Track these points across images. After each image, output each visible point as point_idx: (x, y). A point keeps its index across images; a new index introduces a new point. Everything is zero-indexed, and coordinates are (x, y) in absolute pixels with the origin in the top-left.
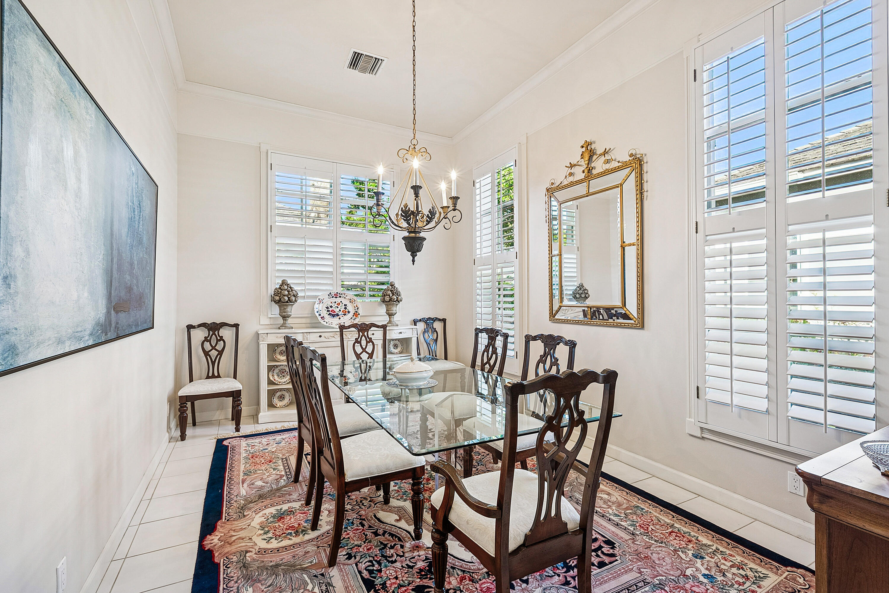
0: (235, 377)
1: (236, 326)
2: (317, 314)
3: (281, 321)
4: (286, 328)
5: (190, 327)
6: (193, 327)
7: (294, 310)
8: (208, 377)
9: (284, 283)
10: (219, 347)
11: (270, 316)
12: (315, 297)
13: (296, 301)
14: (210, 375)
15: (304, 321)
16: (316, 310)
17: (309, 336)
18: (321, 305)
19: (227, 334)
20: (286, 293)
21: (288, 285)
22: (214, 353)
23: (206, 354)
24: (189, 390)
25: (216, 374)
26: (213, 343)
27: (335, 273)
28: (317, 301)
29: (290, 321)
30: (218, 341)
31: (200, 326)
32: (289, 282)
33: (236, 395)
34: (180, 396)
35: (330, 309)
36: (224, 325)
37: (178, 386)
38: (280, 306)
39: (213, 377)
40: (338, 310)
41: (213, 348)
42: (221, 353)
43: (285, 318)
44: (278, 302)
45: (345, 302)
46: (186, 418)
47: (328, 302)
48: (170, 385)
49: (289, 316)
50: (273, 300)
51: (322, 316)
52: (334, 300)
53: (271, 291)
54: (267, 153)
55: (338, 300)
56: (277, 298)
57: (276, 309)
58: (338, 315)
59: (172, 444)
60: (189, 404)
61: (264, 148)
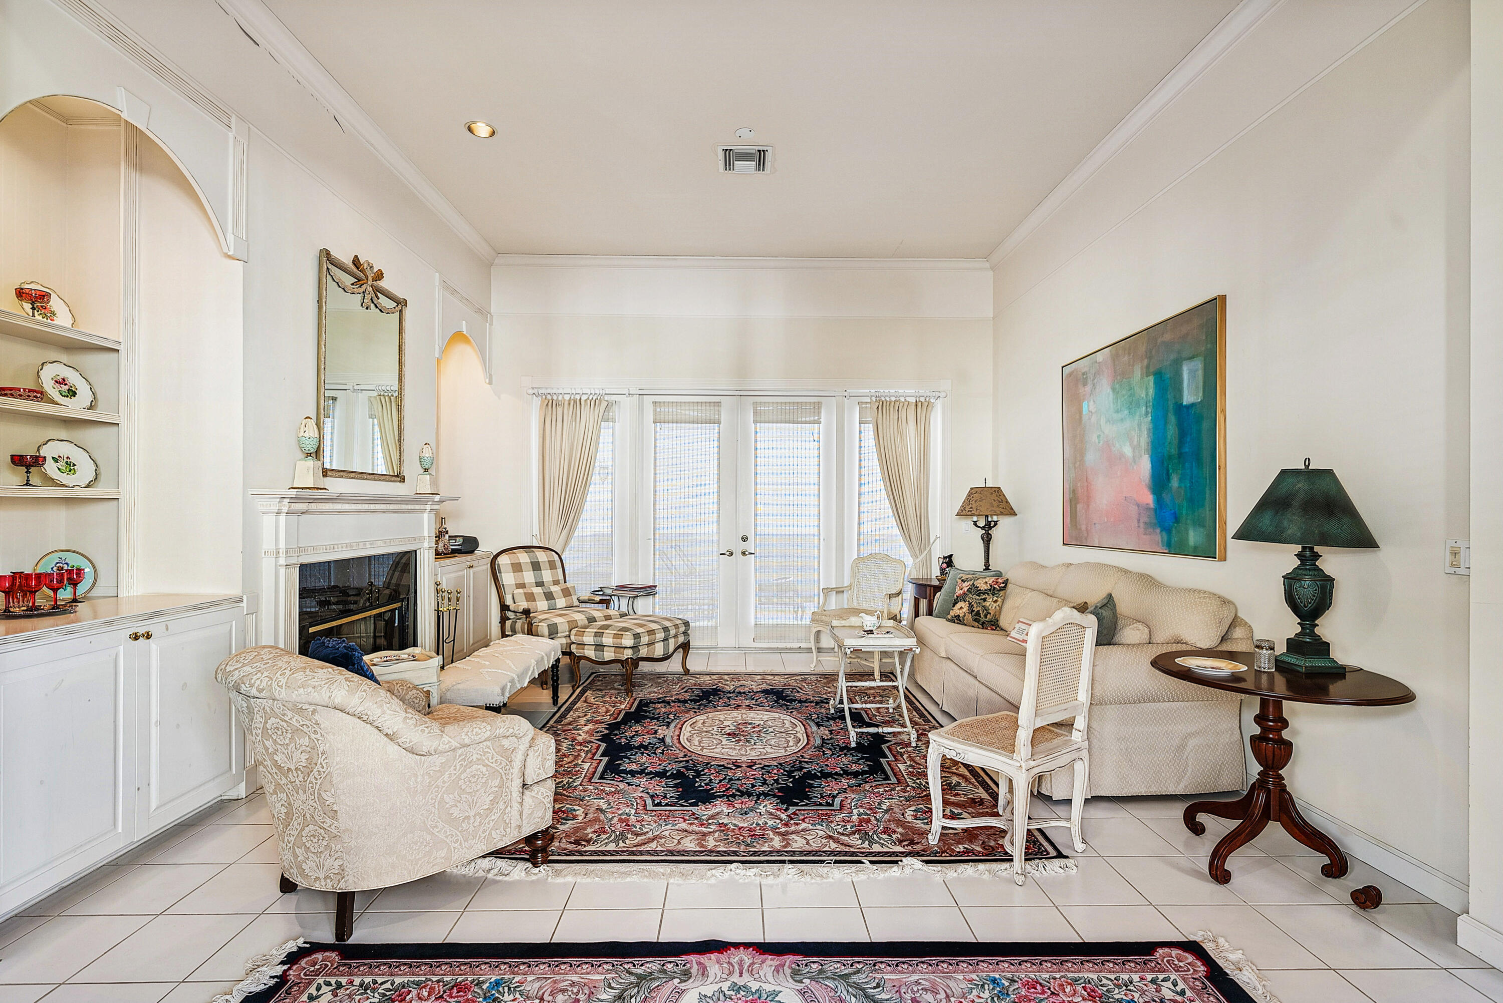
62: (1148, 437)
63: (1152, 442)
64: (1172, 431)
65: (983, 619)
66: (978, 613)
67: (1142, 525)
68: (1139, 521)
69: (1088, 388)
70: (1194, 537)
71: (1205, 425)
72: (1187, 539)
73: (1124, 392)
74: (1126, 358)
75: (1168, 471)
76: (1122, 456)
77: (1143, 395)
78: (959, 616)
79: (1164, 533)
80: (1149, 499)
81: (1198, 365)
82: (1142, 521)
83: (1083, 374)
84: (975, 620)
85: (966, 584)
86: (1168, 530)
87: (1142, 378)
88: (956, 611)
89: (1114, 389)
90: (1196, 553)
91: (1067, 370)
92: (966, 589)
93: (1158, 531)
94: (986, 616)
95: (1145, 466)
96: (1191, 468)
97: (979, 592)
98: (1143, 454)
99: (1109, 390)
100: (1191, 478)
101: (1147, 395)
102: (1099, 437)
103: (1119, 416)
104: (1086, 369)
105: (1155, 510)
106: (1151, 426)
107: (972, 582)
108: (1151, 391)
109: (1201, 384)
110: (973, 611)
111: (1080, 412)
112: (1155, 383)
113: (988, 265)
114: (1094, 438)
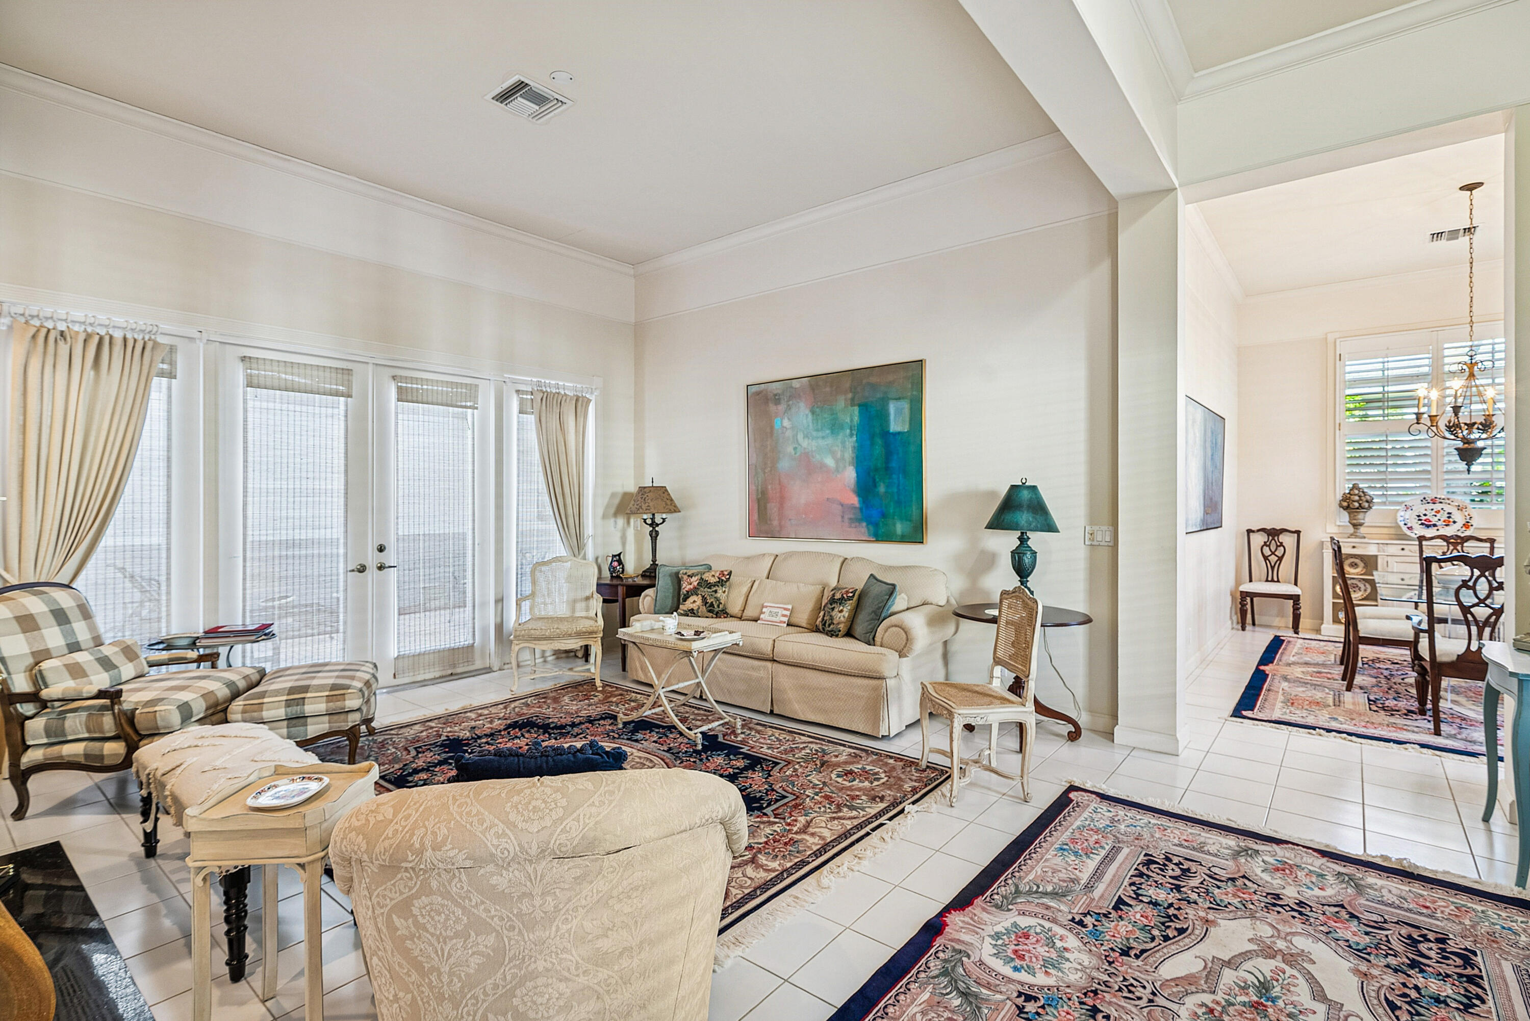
0: (1296, 584)
1: (1298, 532)
2: (1402, 524)
3: (1351, 530)
4: (1356, 537)
5: (1249, 531)
6: (1253, 531)
7: (1369, 518)
8: (1267, 581)
9: (1355, 487)
10: (1279, 552)
11: (1338, 523)
12: (1400, 503)
13: (1370, 507)
14: (1270, 579)
15: (1385, 531)
16: (1400, 519)
17: (1385, 548)
18: (1409, 512)
19: (1288, 540)
20: (1357, 498)
21: (1359, 489)
22: (1273, 559)
23: (1266, 558)
24: (1247, 587)
25: (1275, 579)
26: (1273, 548)
27: (1434, 473)
28: (1402, 507)
29: (1362, 530)
30: (1277, 546)
31: (1259, 531)
32: (1361, 486)
33: (1296, 599)
34: (1241, 592)
35: (1424, 518)
36: (1284, 531)
37: (1238, 582)
38: (1349, 513)
39: (1272, 581)
40: (1436, 519)
41: (1273, 553)
42: (1280, 559)
43: (1355, 526)
44: (1346, 508)
45: (1448, 509)
46: (1246, 611)
47: (1421, 509)
48: (1231, 583)
49: (1361, 525)
50: (1341, 506)
51: (1409, 525)
52: (1431, 506)
53: (1339, 497)
54: (1335, 342)
55: (1438, 507)
56: (1345, 504)
57: (1345, 516)
58: (1435, 525)
59: (1234, 631)
60: (1248, 599)
61: (1331, 338)
62: (853, 452)
63: (857, 457)
64: (878, 450)
65: (716, 609)
66: (712, 605)
67: (846, 520)
68: (843, 517)
69: (782, 407)
70: (899, 528)
71: (912, 448)
72: (895, 531)
73: (826, 416)
74: (828, 389)
75: (874, 480)
76: (823, 466)
77: (848, 420)
78: (692, 609)
79: (871, 527)
80: (855, 500)
81: (905, 405)
82: (846, 517)
83: (776, 395)
84: (710, 611)
85: (694, 579)
86: (876, 525)
87: (846, 407)
88: (688, 605)
89: (813, 413)
90: (904, 539)
91: (751, 389)
92: (696, 584)
93: (864, 524)
94: (718, 606)
95: (850, 474)
96: (898, 478)
97: (709, 585)
98: (847, 464)
99: (807, 412)
100: (899, 485)
101: (852, 420)
102: (795, 449)
103: (820, 434)
104: (779, 392)
105: (861, 509)
106: (856, 445)
107: (699, 577)
108: (856, 419)
109: (907, 419)
110: (707, 603)
111: (772, 428)
112: (859, 412)
113: (632, 272)
114: (790, 449)
